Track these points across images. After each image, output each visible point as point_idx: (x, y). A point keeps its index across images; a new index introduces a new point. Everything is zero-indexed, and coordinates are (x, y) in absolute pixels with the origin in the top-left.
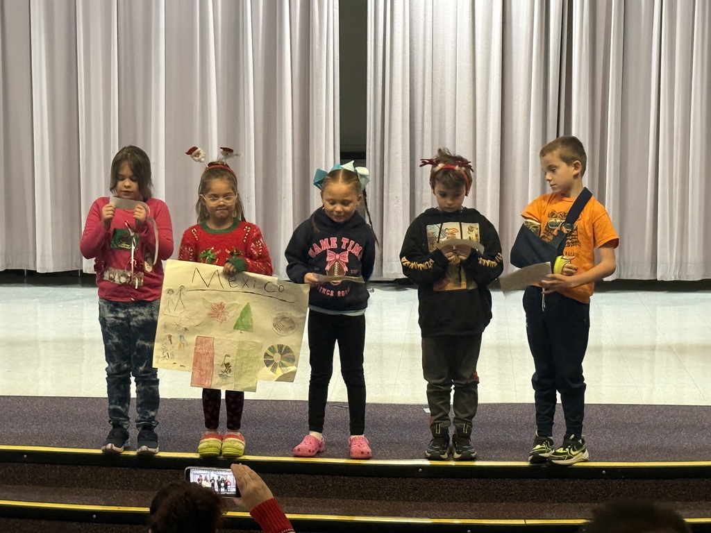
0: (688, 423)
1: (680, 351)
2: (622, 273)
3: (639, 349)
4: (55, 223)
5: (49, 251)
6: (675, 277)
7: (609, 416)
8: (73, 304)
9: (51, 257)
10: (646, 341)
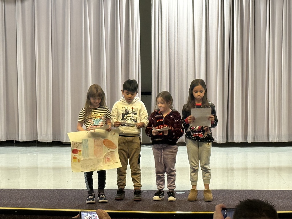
0: (282, 197)
1: (279, 169)
2: (255, 139)
3: (263, 169)
4: (26, 122)
5: (24, 133)
6: (277, 141)
7: (250, 194)
8: (34, 154)
9: (25, 135)
10: (266, 165)
